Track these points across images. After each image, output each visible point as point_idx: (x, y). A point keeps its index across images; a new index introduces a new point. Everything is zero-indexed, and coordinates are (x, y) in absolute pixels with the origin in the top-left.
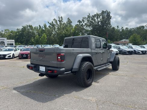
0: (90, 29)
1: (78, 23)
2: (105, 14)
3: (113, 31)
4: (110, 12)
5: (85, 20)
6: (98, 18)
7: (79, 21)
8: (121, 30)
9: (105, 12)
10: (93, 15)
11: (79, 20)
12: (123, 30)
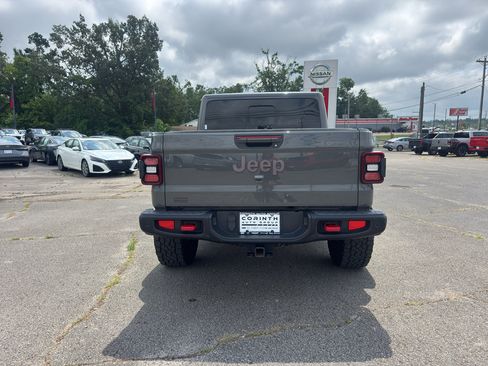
0: (88, 76)
1: (33, 46)
2: (140, 29)
3: (168, 92)
4: (155, 25)
5: (63, 37)
6: (114, 39)
7: (37, 39)
8: (184, 91)
9: (141, 22)
10: (98, 25)
11: (36, 35)
12: (190, 90)
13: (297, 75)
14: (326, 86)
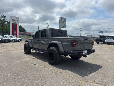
13: (4, 18)
14: (16, 23)
